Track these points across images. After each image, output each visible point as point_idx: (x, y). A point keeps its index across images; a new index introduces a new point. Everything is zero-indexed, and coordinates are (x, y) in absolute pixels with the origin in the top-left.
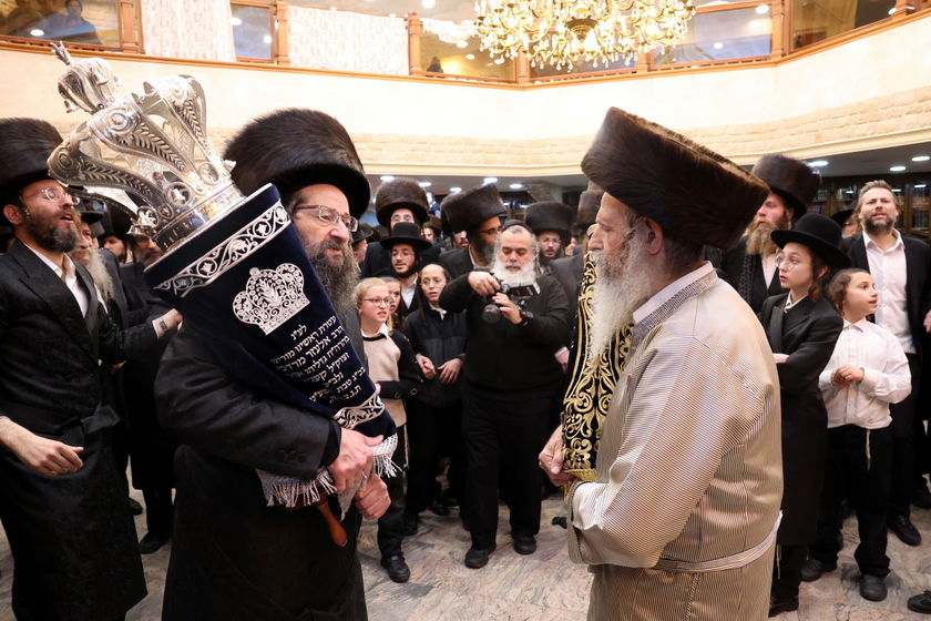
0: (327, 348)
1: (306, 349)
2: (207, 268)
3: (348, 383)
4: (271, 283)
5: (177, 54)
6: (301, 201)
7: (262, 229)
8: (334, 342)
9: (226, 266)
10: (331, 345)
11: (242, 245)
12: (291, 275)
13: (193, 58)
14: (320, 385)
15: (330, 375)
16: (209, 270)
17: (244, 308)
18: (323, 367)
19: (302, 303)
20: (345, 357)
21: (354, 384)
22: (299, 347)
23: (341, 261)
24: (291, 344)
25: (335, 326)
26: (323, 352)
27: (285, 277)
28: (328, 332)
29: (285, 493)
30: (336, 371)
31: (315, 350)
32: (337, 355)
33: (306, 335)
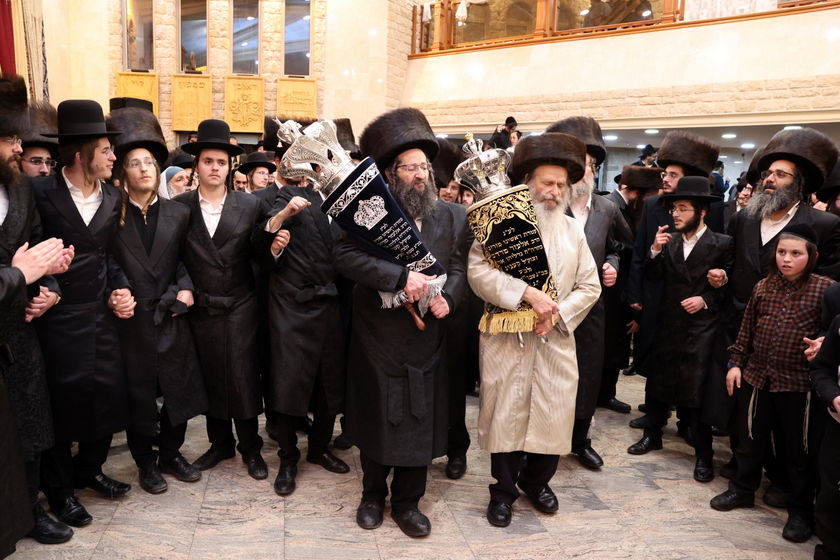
0: (399, 234)
1: (388, 235)
2: (341, 204)
3: (412, 249)
4: (369, 206)
5: (714, 14)
6: (399, 162)
7: (361, 182)
8: (402, 230)
9: (349, 202)
10: (400, 232)
11: (353, 191)
12: (378, 201)
13: (730, 15)
14: (398, 252)
15: (402, 246)
16: (342, 204)
17: (359, 219)
18: (398, 243)
19: (384, 213)
20: (409, 237)
21: (415, 250)
22: (384, 234)
23: (423, 188)
24: (381, 233)
25: (402, 223)
26: (397, 236)
27: (375, 203)
28: (399, 226)
29: (389, 301)
30: (405, 244)
31: (393, 234)
32: (404, 237)
33: (387, 228)
